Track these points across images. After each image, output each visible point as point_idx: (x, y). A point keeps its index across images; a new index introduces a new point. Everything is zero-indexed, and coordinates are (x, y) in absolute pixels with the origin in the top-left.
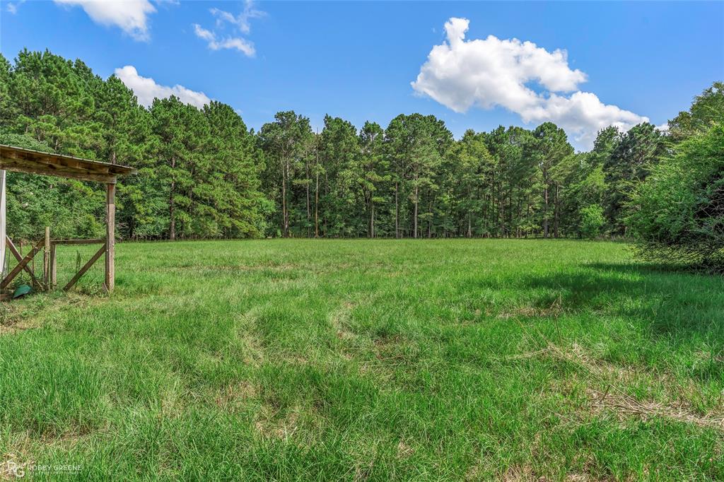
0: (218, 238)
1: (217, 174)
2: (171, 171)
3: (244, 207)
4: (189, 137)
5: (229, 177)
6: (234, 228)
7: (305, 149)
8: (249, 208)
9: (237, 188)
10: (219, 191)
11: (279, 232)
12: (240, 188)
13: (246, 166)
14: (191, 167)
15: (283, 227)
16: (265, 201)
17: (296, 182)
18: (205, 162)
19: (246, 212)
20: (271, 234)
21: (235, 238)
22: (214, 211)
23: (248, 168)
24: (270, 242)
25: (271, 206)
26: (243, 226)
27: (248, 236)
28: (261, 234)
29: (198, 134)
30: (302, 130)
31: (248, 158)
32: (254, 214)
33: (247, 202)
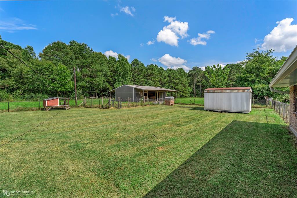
0: (179, 97)
1: (180, 84)
2: (171, 84)
3: (185, 90)
4: (174, 77)
5: (182, 84)
6: (183, 95)
7: (199, 76)
8: (186, 91)
9: (183, 86)
10: (180, 87)
11: (193, 96)
12: (184, 86)
13: (185, 81)
14: (175, 83)
15: (194, 95)
16: (190, 89)
17: (197, 84)
18: (177, 81)
19: (185, 92)
20: (191, 96)
21: (183, 97)
22: (179, 92)
24: (191, 98)
25: (191, 90)
26: (185, 95)
27: (186, 97)
28: (189, 96)
29: (176, 76)
30: (199, 71)
31: (186, 79)
32: (187, 92)
33: (186, 89)
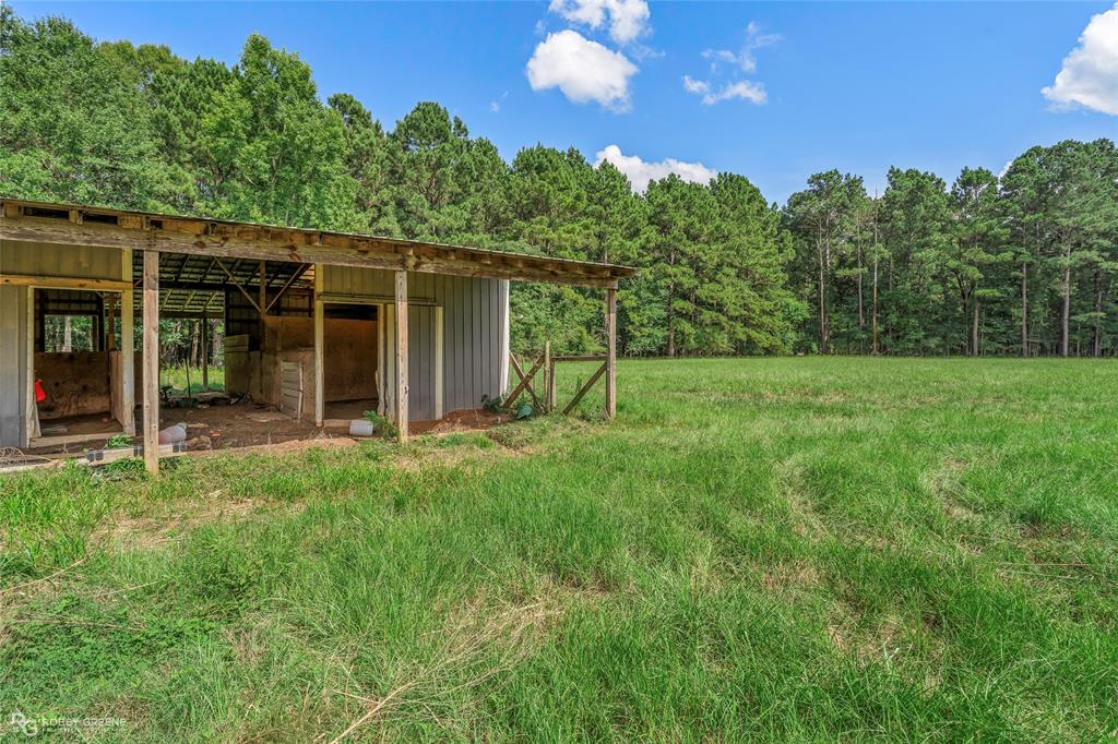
0: (728, 354)
1: (727, 270)
2: (670, 270)
3: (764, 312)
4: (692, 224)
5: (744, 273)
6: (750, 340)
7: (852, 225)
8: (770, 313)
9: (753, 287)
10: (730, 292)
11: (814, 347)
12: (759, 287)
13: (765, 256)
14: (695, 264)
15: (821, 339)
16: (793, 302)
17: (841, 273)
18: (711, 255)
19: (766, 319)
20: (802, 349)
21: (751, 354)
22: (723, 319)
23: (769, 258)
24: (801, 360)
25: (802, 309)
26: (762, 338)
27: (769, 352)
28: (788, 349)
29: (703, 220)
30: (851, 196)
31: (770, 244)
32: (777, 322)
33: (768, 305)
